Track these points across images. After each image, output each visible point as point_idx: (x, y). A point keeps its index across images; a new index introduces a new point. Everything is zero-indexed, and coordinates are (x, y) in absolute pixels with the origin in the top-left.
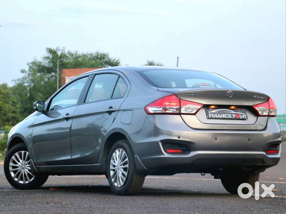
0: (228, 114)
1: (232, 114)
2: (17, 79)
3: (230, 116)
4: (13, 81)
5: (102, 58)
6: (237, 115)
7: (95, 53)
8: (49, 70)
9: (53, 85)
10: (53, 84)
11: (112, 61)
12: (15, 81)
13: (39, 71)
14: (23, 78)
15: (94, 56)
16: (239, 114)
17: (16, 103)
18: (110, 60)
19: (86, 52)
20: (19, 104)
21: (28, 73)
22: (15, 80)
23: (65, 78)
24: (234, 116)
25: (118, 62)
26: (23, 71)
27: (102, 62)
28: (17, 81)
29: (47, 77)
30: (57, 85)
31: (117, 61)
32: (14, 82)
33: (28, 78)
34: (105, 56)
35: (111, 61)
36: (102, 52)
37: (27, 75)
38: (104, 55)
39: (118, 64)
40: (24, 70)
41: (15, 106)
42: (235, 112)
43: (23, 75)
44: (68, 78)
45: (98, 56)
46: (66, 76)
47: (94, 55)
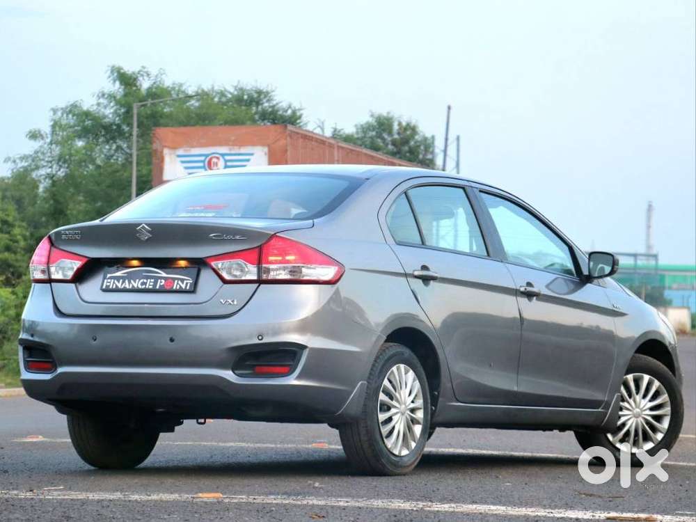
0: (147, 280)
1: (157, 279)
2: (19, 156)
3: (149, 284)
4: (7, 160)
5: (254, 103)
6: (170, 280)
7: (232, 90)
8: (111, 132)
9: (118, 174)
10: (118, 171)
11: (280, 113)
12: (14, 161)
13: (85, 133)
14: (36, 152)
15: (230, 96)
16: (174, 279)
17: (13, 226)
18: (276, 108)
19: (210, 87)
20: (19, 227)
21: (48, 140)
22: (12, 159)
23: (162, 152)
24: (161, 283)
25: (298, 114)
26: (34, 135)
27: (253, 112)
28: (18, 161)
29: (103, 152)
30: (131, 174)
31: (294, 112)
32: (10, 165)
33: (49, 154)
34: (262, 96)
35: (277, 111)
36: (254, 84)
37: (46, 146)
38: (260, 93)
39: (296, 120)
40: (39, 132)
41: (9, 233)
42: (167, 274)
43: (35, 145)
44: (170, 154)
45: (243, 95)
46: (166, 146)
47: (231, 93)
